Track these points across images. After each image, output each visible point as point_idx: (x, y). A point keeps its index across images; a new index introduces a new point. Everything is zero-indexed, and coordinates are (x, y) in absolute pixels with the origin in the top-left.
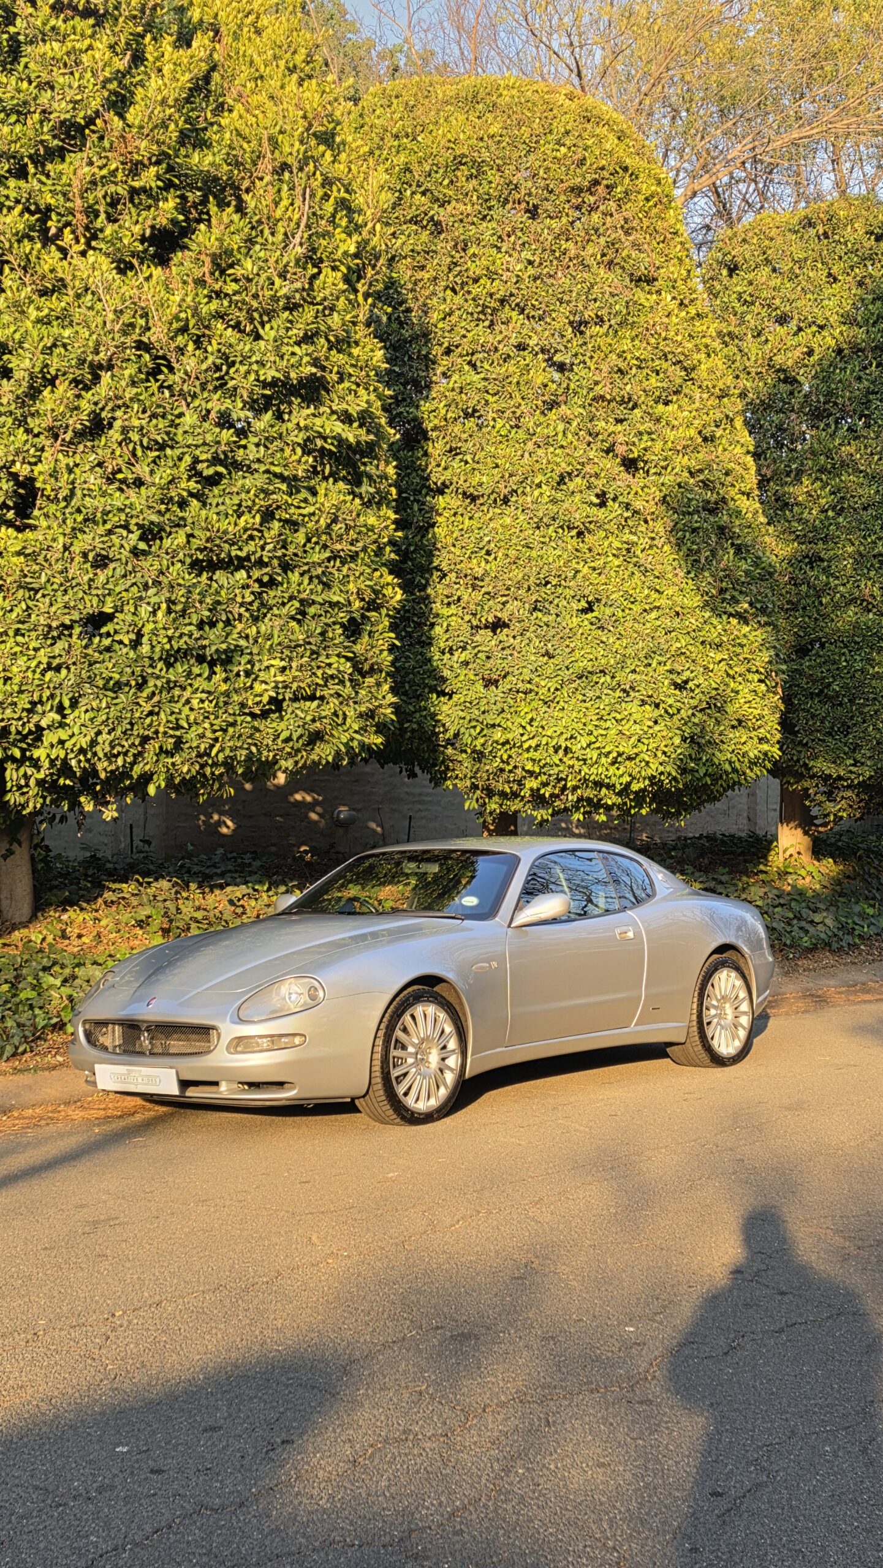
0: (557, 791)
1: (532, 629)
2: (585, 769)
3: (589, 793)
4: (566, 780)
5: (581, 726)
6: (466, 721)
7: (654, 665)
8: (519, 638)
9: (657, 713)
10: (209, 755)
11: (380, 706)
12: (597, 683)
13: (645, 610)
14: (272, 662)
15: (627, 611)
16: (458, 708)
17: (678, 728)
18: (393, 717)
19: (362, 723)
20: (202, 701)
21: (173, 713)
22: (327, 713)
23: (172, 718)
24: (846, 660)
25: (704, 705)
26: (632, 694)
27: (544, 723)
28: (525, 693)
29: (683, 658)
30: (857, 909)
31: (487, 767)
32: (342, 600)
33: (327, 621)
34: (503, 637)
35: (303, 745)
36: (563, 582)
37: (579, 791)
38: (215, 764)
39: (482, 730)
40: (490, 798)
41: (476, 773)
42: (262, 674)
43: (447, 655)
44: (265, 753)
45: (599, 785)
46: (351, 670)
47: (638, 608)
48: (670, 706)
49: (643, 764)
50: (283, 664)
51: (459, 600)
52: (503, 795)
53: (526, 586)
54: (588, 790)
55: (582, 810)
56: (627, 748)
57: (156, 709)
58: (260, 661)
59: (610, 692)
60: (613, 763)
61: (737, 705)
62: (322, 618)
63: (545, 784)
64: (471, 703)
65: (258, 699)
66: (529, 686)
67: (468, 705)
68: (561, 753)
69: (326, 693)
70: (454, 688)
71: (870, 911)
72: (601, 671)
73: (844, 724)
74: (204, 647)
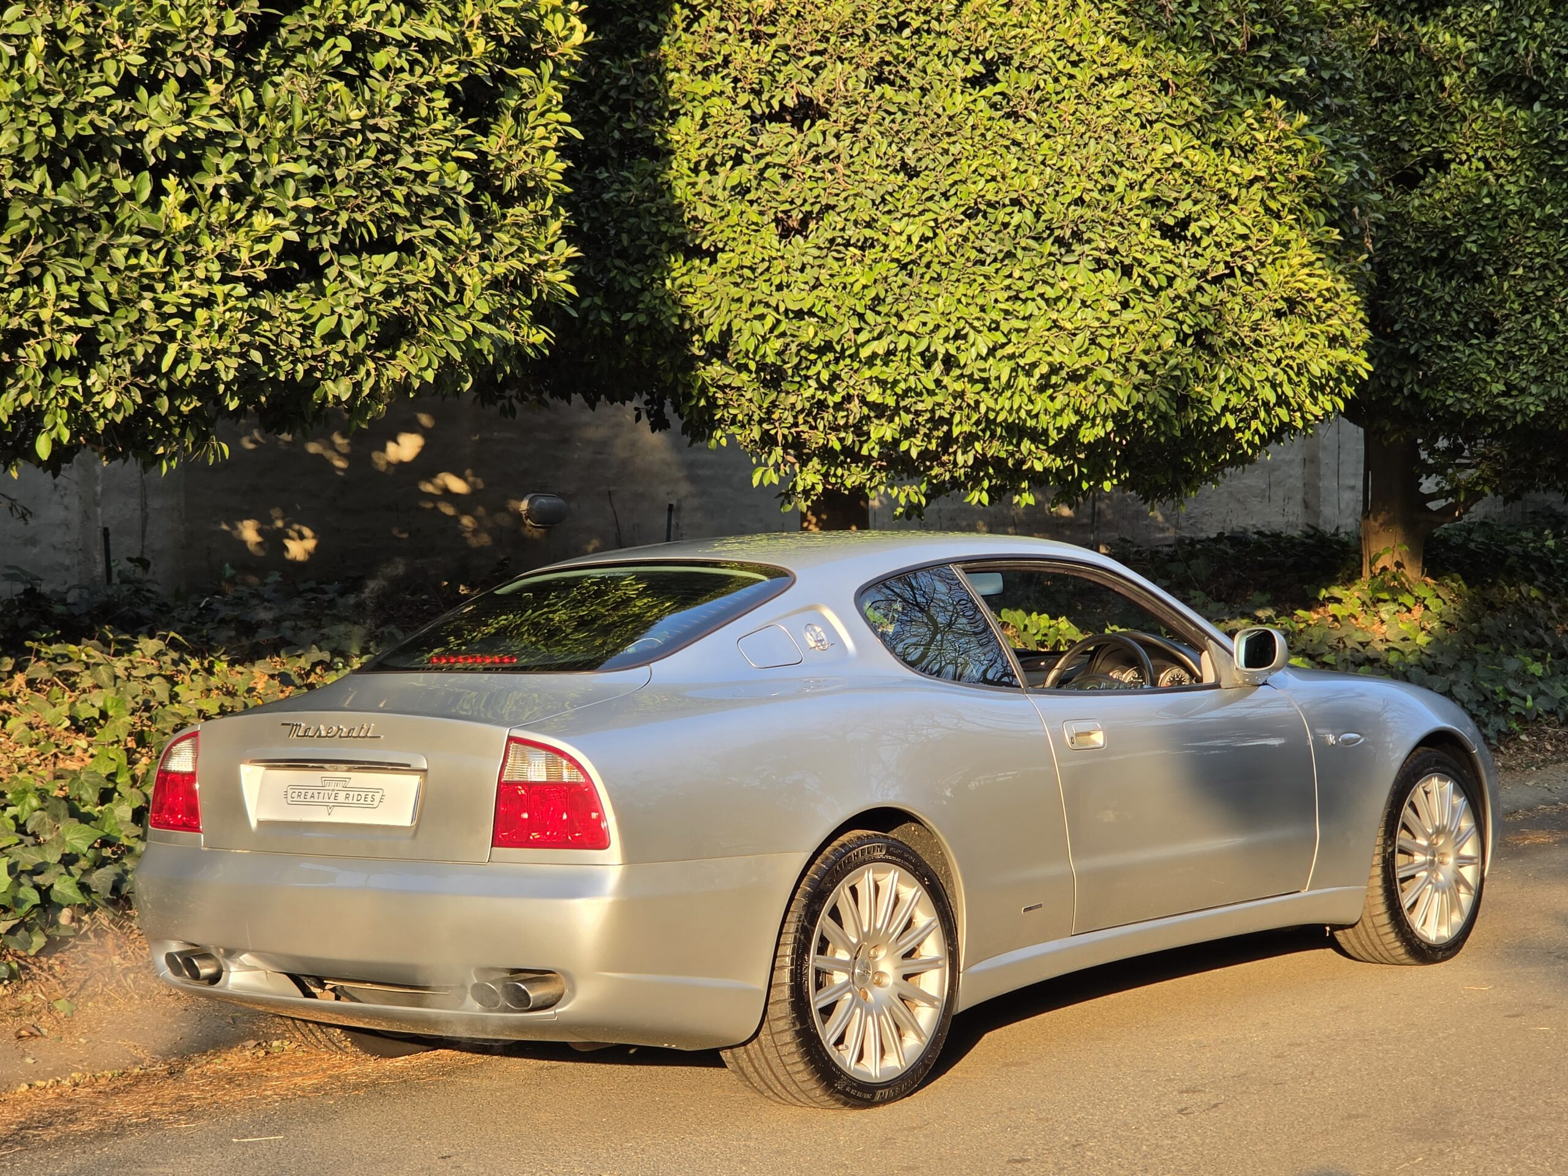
0: (933, 446)
1: (874, 118)
2: (987, 401)
3: (996, 449)
4: (949, 422)
5: (975, 311)
6: (745, 306)
7: (1120, 186)
8: (847, 138)
9: (1126, 286)
10: (157, 369)
11: (542, 265)
12: (1006, 225)
13: (1100, 79)
14: (291, 167)
15: (1064, 80)
16: (728, 279)
17: (1170, 317)
18: (572, 289)
19: (501, 300)
20: (134, 251)
21: (70, 280)
22: (420, 277)
23: (72, 290)
24: (1489, 195)
25: (1221, 269)
26: (1076, 247)
27: (902, 306)
28: (862, 248)
29: (1177, 174)
30: (1512, 665)
31: (792, 399)
32: (447, 37)
33: (413, 80)
34: (814, 135)
35: (368, 347)
36: (934, 25)
37: (978, 446)
38: (175, 391)
39: (778, 322)
40: (804, 464)
41: (769, 412)
42: (269, 194)
43: (704, 176)
44: (286, 366)
45: (1016, 431)
46: (471, 187)
47: (1084, 75)
48: (1154, 271)
49: (1101, 389)
50: (312, 170)
51: (726, 61)
52: (826, 454)
53: (859, 32)
54: (996, 443)
55: (986, 484)
56: (1067, 355)
57: (36, 271)
58: (263, 164)
59: (1032, 243)
60: (1041, 389)
61: (1287, 270)
62: (405, 75)
63: (909, 432)
64: (752, 269)
65: (260, 247)
66: (868, 232)
67: (747, 272)
68: (938, 367)
69: (418, 233)
70: (719, 239)
71: (1537, 669)
72: (1015, 202)
73: (1488, 317)
74: (140, 136)
